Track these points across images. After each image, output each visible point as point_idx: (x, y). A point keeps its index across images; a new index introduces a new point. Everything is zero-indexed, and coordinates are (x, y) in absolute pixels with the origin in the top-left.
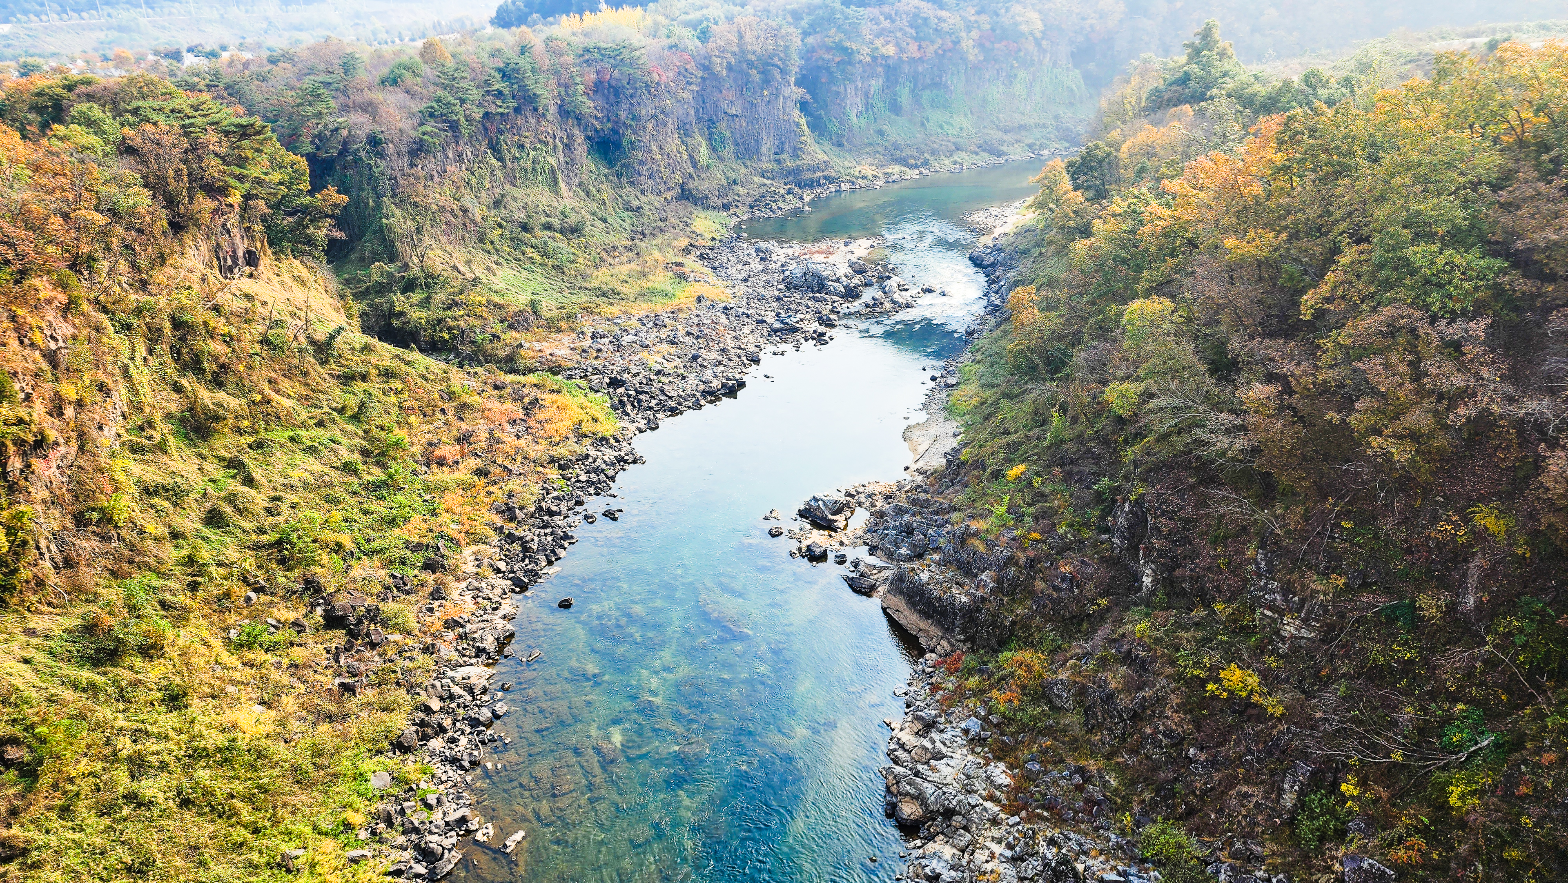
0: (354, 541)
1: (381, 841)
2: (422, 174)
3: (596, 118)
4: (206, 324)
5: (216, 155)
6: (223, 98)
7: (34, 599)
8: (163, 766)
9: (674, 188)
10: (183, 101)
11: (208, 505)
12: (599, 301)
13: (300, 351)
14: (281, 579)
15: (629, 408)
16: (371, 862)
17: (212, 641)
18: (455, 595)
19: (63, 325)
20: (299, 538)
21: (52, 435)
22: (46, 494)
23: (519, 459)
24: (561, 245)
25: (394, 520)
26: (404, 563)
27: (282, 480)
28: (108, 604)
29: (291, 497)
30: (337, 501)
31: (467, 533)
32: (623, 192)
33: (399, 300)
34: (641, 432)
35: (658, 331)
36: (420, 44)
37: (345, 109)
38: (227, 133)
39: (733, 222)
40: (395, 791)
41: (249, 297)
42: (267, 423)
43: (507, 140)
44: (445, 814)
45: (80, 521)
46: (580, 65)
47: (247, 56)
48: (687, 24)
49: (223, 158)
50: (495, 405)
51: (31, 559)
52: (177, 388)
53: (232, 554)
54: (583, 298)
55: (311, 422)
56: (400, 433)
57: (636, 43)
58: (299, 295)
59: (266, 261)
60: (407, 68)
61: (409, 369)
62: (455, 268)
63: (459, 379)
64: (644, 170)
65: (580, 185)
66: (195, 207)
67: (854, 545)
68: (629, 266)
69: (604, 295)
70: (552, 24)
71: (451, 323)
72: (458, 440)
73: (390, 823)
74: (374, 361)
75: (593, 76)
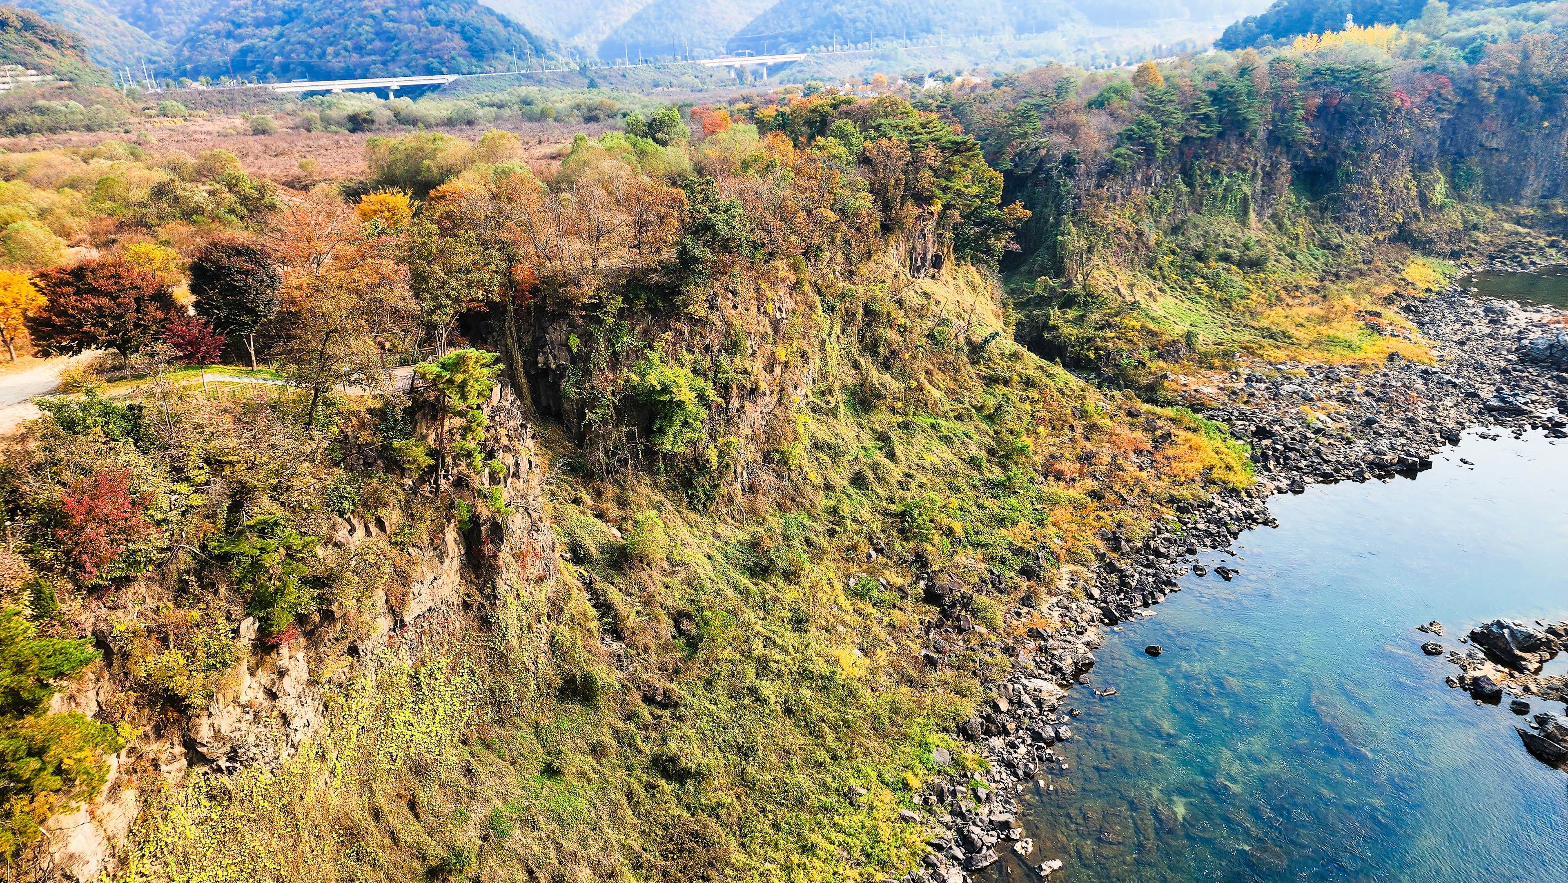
0: (965, 530)
1: (930, 812)
2: (1106, 194)
3: (1311, 146)
4: (889, 313)
5: (931, 168)
6: (947, 117)
7: (724, 511)
8: (780, 675)
9: (1390, 228)
10: (916, 119)
11: (857, 468)
12: (1265, 342)
13: (957, 349)
14: (897, 546)
15: (1272, 464)
16: (918, 828)
17: (835, 583)
18: (1044, 608)
19: (789, 300)
20: (920, 515)
21: (763, 386)
22: (749, 431)
23: (1137, 491)
24: (1235, 278)
25: (1003, 520)
26: (1003, 563)
27: (916, 461)
28: (770, 529)
29: (920, 477)
30: (957, 490)
31: (1068, 550)
32: (1323, 228)
33: (1055, 314)
34: (1280, 491)
35: (1329, 385)
36: (1134, 68)
37: (1049, 129)
38: (943, 149)
39: (1462, 273)
40: (952, 771)
41: (927, 296)
42: (916, 408)
43: (1200, 165)
44: (991, 812)
45: (767, 458)
46: (1305, 88)
47: (976, 80)
48: (1452, 43)
49: (935, 171)
50: (1124, 431)
51: (729, 479)
52: (856, 366)
53: (865, 514)
54: (1246, 337)
55: (952, 414)
56: (1027, 441)
57: (1379, 64)
58: (968, 298)
59: (948, 265)
60: (1117, 91)
61: (1049, 382)
62: (1117, 290)
63: (1094, 399)
64: (1355, 205)
65: (1273, 217)
66: (904, 213)
67: (1545, 696)
68: (1311, 309)
69: (1272, 336)
70: (1283, 45)
71: (1099, 343)
72: (1080, 459)
73: (941, 800)
74: (1018, 368)
75: (1318, 101)
